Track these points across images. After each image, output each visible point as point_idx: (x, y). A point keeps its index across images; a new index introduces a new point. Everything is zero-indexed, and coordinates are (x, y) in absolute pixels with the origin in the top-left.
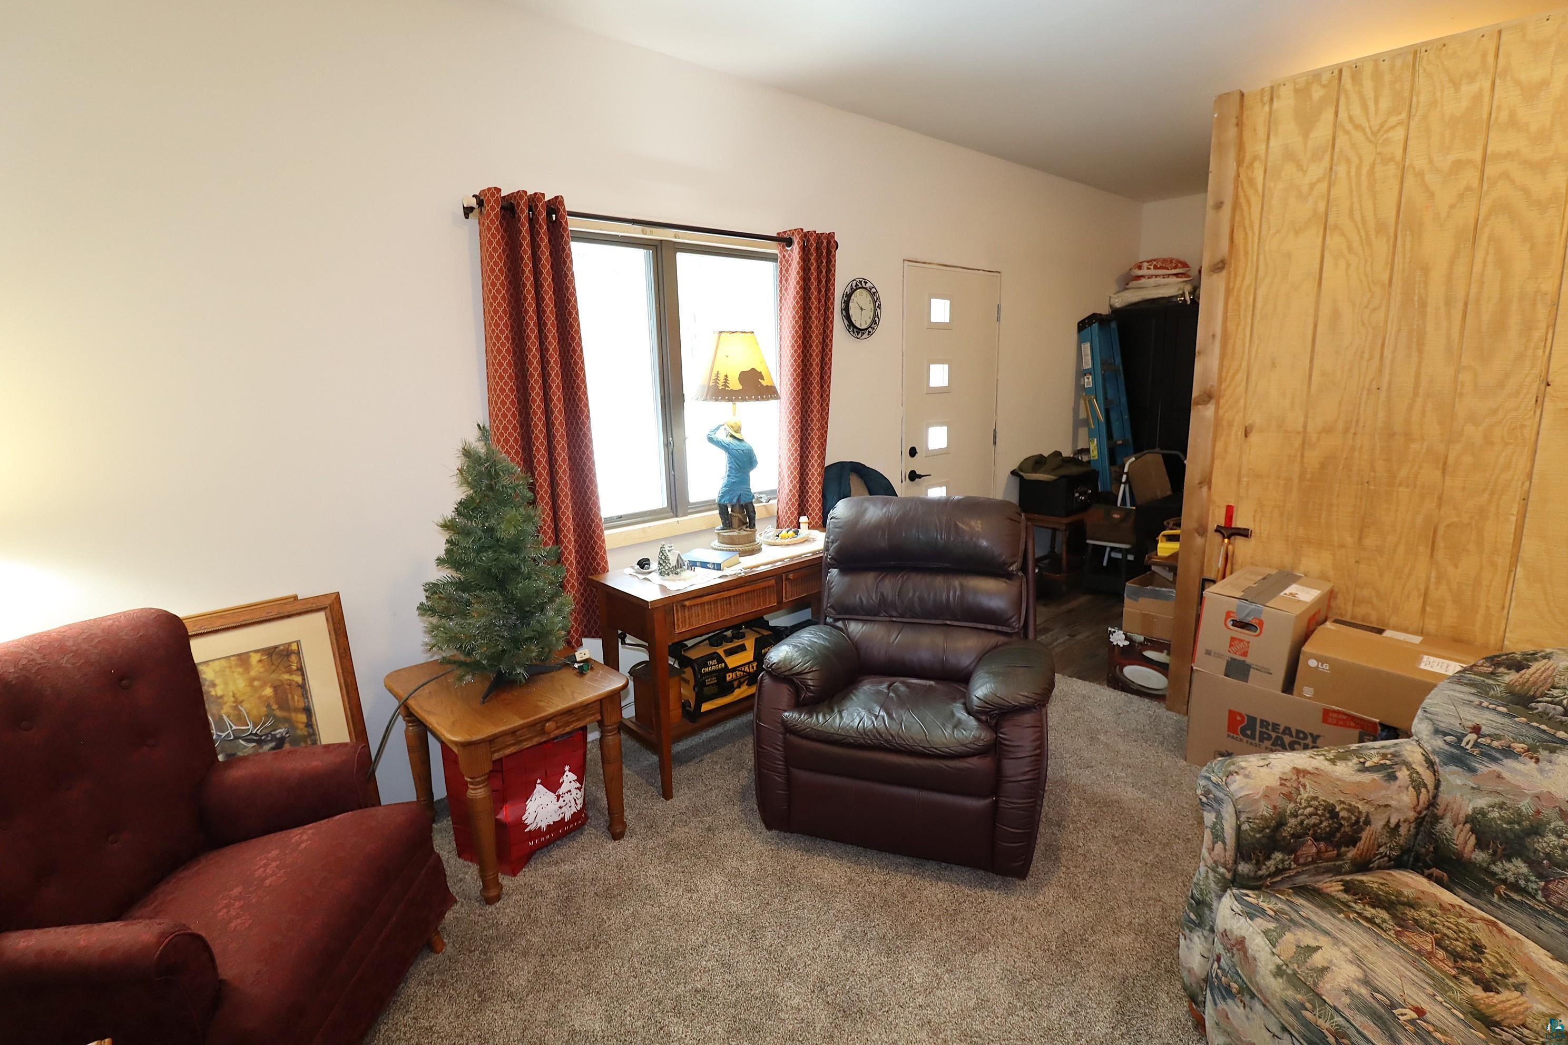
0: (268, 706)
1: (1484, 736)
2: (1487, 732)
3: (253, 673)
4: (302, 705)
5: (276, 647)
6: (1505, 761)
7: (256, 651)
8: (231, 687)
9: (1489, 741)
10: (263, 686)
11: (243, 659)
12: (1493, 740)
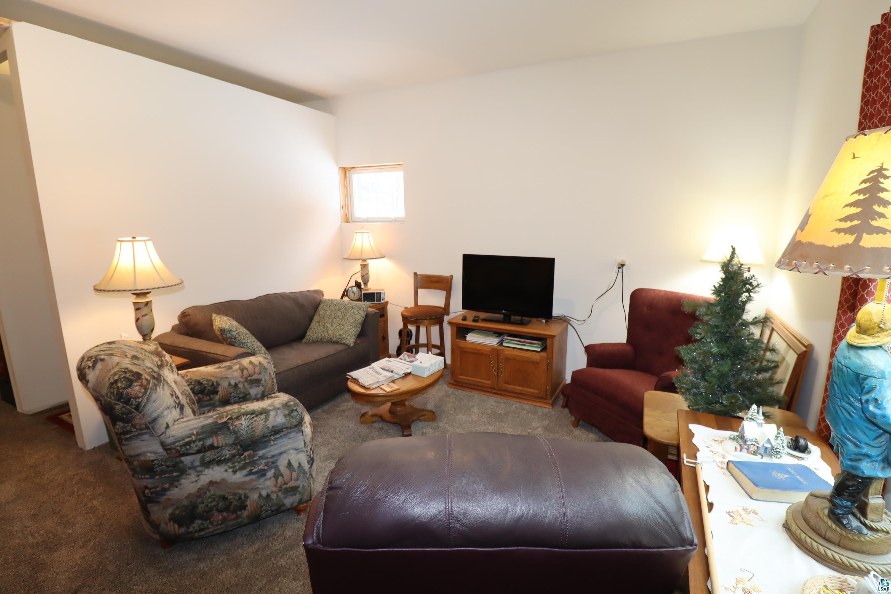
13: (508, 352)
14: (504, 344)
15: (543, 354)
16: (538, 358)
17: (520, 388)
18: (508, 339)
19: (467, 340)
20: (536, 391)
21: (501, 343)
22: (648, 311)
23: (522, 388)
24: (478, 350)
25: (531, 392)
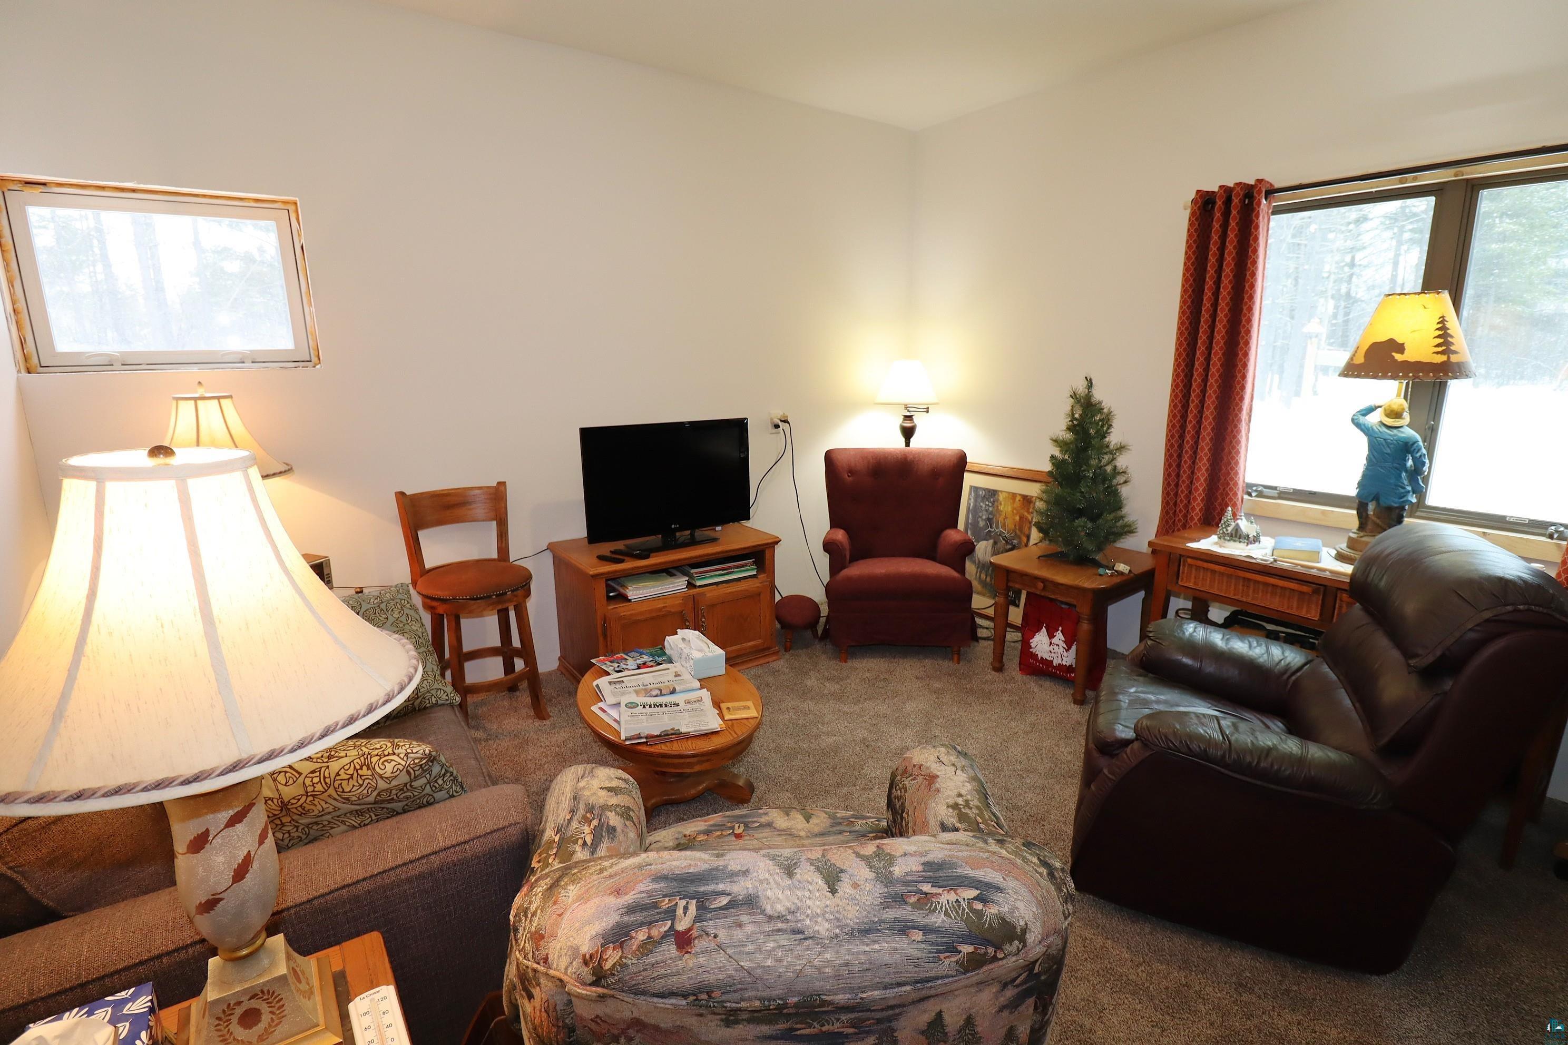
0: (1015, 526)
1: (665, 936)
2: (664, 947)
3: (1015, 505)
4: (1027, 533)
5: (1027, 496)
6: (618, 918)
7: (1020, 495)
8: (1006, 509)
9: (654, 932)
10: (1016, 514)
11: (1014, 495)
12: (649, 937)
13: (711, 594)
14: (699, 583)
15: (762, 576)
16: (759, 585)
17: (734, 648)
18: (701, 573)
19: (630, 600)
20: (759, 642)
21: (690, 585)
22: (851, 479)
23: (738, 647)
24: (660, 609)
25: (755, 646)
